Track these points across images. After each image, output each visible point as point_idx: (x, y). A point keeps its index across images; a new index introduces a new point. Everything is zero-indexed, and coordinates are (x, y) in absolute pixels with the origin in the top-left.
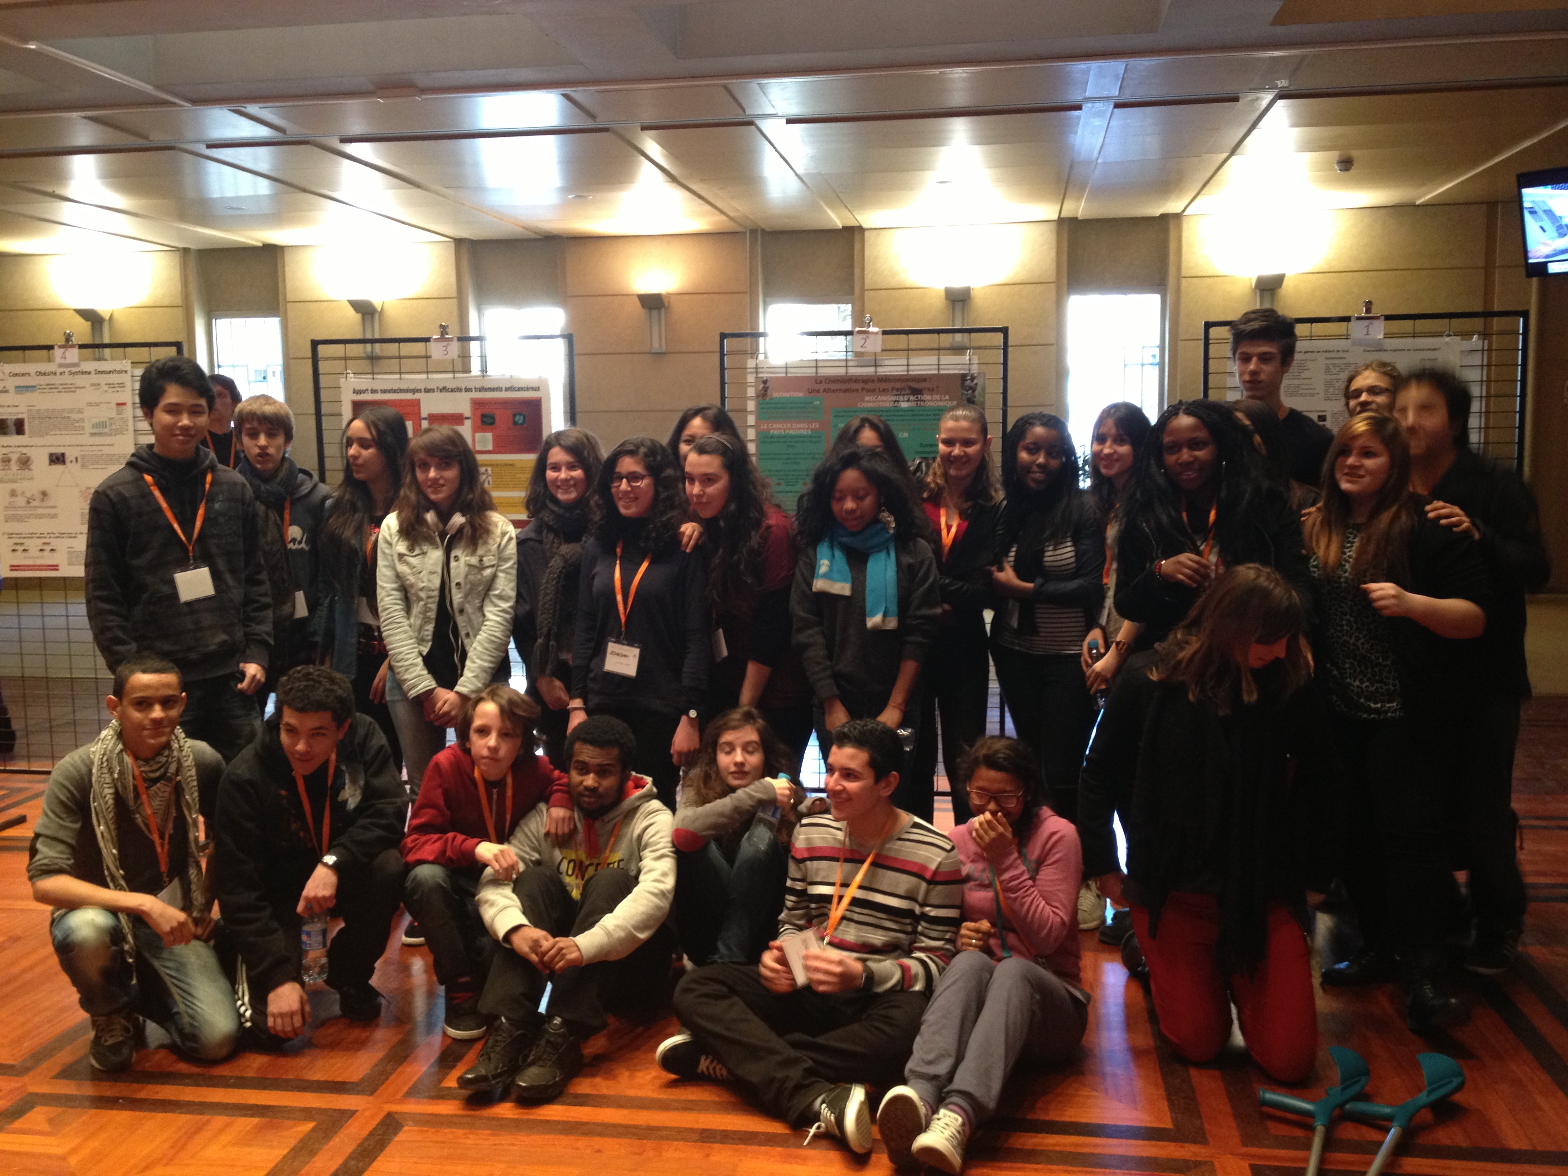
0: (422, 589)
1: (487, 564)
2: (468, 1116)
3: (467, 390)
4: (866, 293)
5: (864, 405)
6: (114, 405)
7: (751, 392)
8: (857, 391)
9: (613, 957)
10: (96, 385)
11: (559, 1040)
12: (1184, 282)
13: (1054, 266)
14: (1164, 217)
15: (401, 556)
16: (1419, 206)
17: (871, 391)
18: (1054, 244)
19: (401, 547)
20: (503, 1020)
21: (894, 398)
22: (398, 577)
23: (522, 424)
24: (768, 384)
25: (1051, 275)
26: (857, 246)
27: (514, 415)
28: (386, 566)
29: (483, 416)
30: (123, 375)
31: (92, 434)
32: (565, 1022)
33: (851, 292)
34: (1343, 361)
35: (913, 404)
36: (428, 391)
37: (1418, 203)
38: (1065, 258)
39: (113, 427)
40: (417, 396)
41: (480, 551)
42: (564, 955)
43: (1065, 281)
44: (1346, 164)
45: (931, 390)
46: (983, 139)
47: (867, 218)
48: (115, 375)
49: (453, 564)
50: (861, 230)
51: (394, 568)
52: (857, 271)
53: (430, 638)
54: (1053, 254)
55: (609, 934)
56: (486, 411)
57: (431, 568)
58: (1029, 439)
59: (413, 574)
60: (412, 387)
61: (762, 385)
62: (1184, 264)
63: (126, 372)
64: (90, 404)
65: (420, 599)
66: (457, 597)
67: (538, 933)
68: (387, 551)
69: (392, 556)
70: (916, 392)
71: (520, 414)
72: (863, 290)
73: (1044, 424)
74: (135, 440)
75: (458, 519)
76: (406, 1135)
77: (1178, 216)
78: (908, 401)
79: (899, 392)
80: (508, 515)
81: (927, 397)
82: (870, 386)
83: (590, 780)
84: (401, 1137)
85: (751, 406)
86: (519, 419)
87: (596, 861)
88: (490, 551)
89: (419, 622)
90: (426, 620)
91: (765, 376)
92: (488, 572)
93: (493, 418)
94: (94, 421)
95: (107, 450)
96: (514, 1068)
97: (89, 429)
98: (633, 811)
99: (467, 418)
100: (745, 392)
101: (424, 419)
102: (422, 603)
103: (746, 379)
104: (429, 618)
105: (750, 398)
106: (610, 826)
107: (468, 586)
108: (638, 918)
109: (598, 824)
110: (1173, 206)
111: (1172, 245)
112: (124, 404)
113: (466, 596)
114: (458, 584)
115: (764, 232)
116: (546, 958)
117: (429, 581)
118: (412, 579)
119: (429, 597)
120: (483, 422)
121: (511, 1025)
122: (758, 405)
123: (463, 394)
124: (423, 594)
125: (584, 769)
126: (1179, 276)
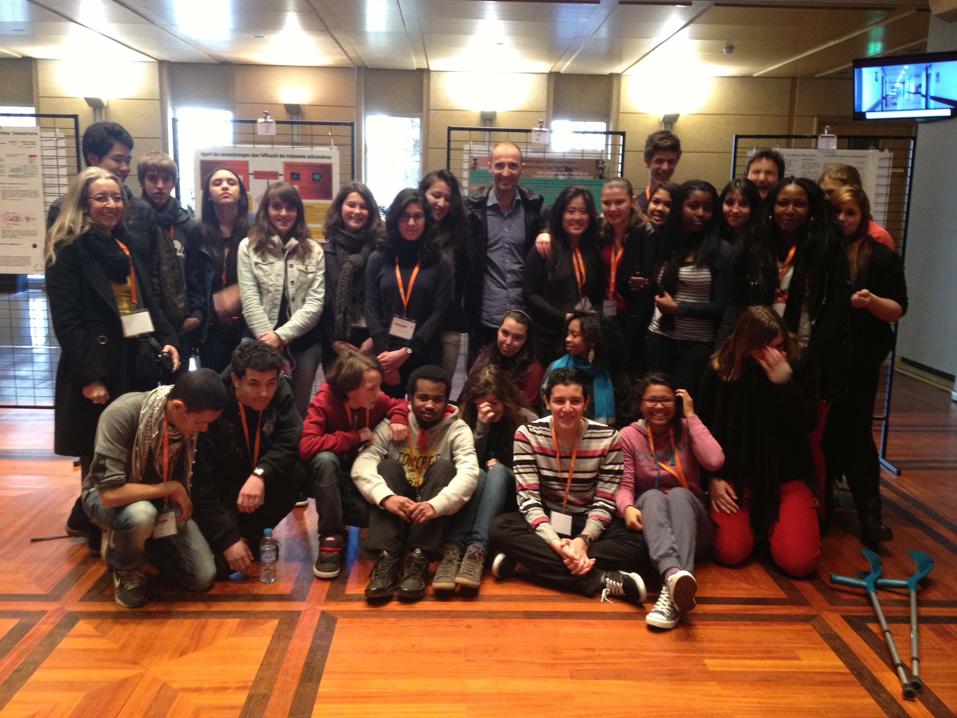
0: (271, 286)
1: (310, 271)
2: (372, 611)
3: (282, 156)
4: (431, 112)
5: (536, 176)
6: (27, 156)
7: (466, 166)
8: (532, 167)
9: (450, 514)
10: (13, 142)
11: (421, 563)
12: (621, 115)
13: (545, 102)
14: (611, 75)
15: (256, 264)
16: (756, 77)
17: (542, 168)
18: (546, 88)
19: (255, 258)
20: (385, 553)
21: (555, 173)
22: (256, 278)
23: (319, 180)
24: (477, 161)
25: (544, 107)
26: (425, 81)
27: (314, 174)
28: (246, 271)
29: (292, 174)
30: (35, 136)
31: (11, 176)
32: (423, 552)
33: (420, 110)
34: (811, 161)
35: (566, 177)
36: (254, 156)
37: (755, 75)
38: (552, 97)
39: (27, 171)
40: (246, 159)
41: (307, 262)
42: (424, 513)
43: (551, 111)
44: (730, 49)
45: (577, 169)
46: (506, 16)
47: (434, 64)
48: (28, 136)
49: (289, 269)
50: (428, 71)
51: (252, 272)
52: (425, 97)
53: (276, 317)
54: (545, 94)
55: (448, 499)
56: (295, 171)
57: (277, 272)
58: (692, 199)
59: (265, 276)
60: (243, 153)
61: (473, 162)
62: (622, 105)
63: (36, 134)
64: (9, 155)
65: (269, 292)
66: (291, 290)
67: (403, 499)
68: (247, 261)
69: (250, 264)
70: (568, 170)
71: (318, 174)
72: (429, 110)
73: (702, 189)
74: (43, 181)
75: (293, 242)
76: (341, 624)
77: (618, 75)
78: (564, 175)
79: (559, 169)
80: (317, 240)
81: (575, 173)
82: (541, 165)
83: (429, 404)
84: (338, 626)
85: (466, 174)
86: (317, 177)
87: (423, 455)
88: (311, 263)
89: (268, 308)
90: (274, 306)
91: (475, 156)
92: (310, 276)
93: (298, 175)
94: (12, 167)
95: (22, 188)
96: (396, 581)
97: (8, 172)
98: (448, 425)
99: (281, 175)
100: (462, 165)
101: (251, 174)
102: (271, 294)
103: (463, 157)
104: (276, 305)
105: (465, 170)
106: (434, 435)
107: (299, 284)
108: (465, 489)
109: (427, 433)
110: (617, 69)
111: (615, 93)
112: (35, 156)
113: (297, 290)
114: (292, 282)
115: (366, 69)
116: (413, 516)
117: (277, 280)
118: (265, 279)
119: (276, 291)
120: (292, 178)
121: (390, 555)
122: (471, 175)
123: (279, 158)
124: (271, 289)
125: (425, 398)
126: (618, 112)
